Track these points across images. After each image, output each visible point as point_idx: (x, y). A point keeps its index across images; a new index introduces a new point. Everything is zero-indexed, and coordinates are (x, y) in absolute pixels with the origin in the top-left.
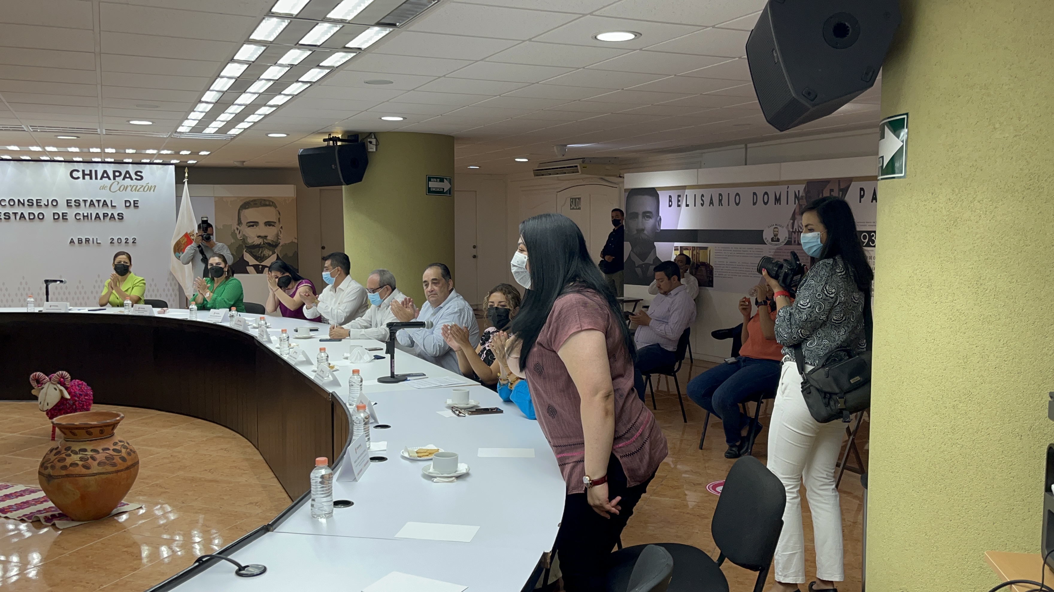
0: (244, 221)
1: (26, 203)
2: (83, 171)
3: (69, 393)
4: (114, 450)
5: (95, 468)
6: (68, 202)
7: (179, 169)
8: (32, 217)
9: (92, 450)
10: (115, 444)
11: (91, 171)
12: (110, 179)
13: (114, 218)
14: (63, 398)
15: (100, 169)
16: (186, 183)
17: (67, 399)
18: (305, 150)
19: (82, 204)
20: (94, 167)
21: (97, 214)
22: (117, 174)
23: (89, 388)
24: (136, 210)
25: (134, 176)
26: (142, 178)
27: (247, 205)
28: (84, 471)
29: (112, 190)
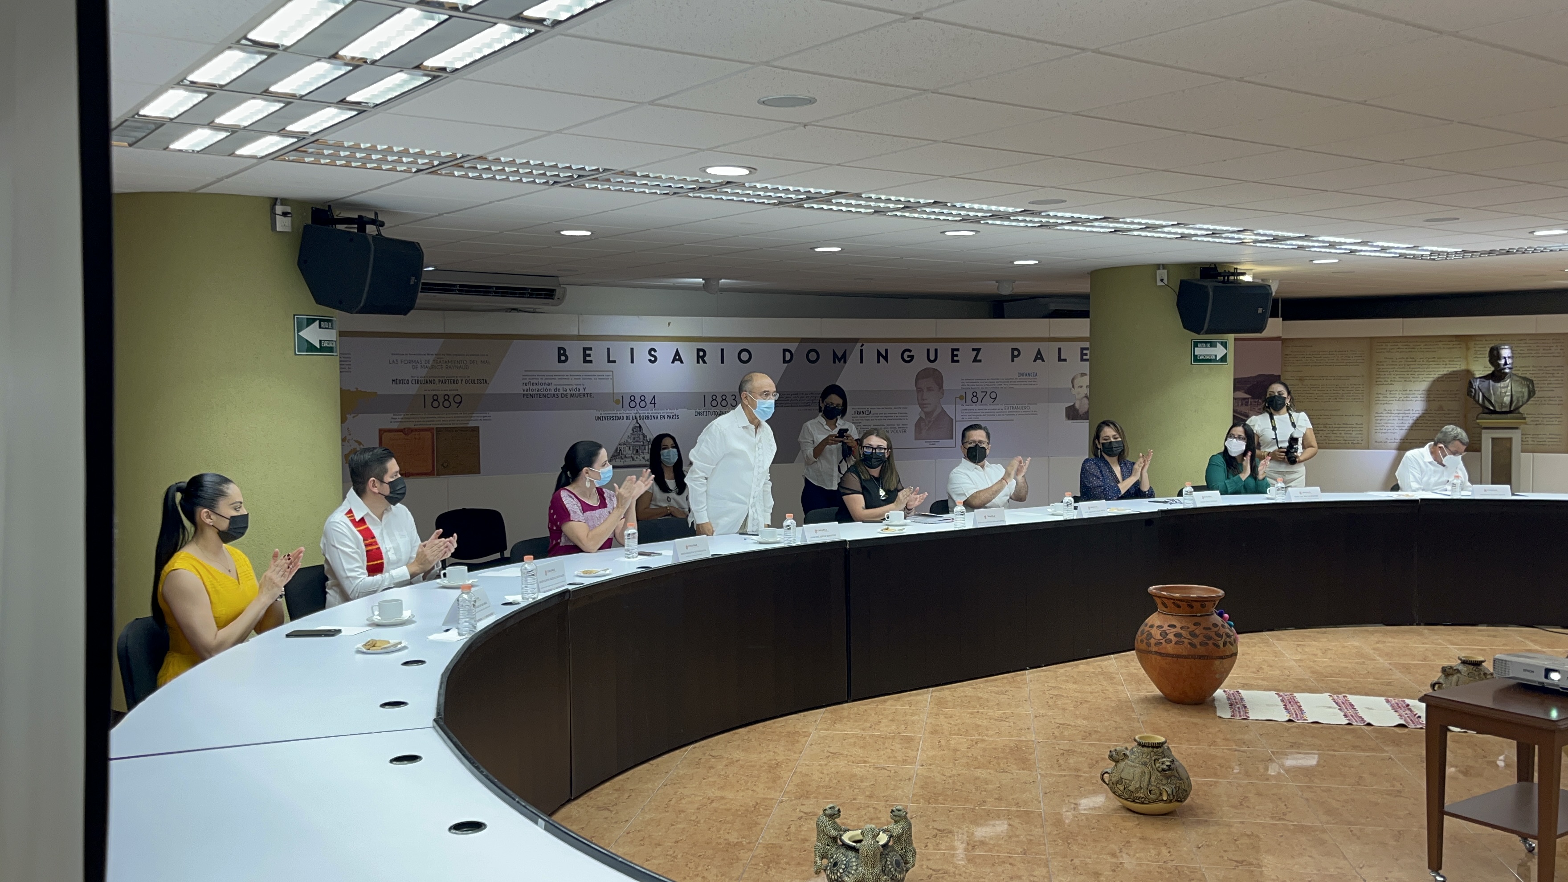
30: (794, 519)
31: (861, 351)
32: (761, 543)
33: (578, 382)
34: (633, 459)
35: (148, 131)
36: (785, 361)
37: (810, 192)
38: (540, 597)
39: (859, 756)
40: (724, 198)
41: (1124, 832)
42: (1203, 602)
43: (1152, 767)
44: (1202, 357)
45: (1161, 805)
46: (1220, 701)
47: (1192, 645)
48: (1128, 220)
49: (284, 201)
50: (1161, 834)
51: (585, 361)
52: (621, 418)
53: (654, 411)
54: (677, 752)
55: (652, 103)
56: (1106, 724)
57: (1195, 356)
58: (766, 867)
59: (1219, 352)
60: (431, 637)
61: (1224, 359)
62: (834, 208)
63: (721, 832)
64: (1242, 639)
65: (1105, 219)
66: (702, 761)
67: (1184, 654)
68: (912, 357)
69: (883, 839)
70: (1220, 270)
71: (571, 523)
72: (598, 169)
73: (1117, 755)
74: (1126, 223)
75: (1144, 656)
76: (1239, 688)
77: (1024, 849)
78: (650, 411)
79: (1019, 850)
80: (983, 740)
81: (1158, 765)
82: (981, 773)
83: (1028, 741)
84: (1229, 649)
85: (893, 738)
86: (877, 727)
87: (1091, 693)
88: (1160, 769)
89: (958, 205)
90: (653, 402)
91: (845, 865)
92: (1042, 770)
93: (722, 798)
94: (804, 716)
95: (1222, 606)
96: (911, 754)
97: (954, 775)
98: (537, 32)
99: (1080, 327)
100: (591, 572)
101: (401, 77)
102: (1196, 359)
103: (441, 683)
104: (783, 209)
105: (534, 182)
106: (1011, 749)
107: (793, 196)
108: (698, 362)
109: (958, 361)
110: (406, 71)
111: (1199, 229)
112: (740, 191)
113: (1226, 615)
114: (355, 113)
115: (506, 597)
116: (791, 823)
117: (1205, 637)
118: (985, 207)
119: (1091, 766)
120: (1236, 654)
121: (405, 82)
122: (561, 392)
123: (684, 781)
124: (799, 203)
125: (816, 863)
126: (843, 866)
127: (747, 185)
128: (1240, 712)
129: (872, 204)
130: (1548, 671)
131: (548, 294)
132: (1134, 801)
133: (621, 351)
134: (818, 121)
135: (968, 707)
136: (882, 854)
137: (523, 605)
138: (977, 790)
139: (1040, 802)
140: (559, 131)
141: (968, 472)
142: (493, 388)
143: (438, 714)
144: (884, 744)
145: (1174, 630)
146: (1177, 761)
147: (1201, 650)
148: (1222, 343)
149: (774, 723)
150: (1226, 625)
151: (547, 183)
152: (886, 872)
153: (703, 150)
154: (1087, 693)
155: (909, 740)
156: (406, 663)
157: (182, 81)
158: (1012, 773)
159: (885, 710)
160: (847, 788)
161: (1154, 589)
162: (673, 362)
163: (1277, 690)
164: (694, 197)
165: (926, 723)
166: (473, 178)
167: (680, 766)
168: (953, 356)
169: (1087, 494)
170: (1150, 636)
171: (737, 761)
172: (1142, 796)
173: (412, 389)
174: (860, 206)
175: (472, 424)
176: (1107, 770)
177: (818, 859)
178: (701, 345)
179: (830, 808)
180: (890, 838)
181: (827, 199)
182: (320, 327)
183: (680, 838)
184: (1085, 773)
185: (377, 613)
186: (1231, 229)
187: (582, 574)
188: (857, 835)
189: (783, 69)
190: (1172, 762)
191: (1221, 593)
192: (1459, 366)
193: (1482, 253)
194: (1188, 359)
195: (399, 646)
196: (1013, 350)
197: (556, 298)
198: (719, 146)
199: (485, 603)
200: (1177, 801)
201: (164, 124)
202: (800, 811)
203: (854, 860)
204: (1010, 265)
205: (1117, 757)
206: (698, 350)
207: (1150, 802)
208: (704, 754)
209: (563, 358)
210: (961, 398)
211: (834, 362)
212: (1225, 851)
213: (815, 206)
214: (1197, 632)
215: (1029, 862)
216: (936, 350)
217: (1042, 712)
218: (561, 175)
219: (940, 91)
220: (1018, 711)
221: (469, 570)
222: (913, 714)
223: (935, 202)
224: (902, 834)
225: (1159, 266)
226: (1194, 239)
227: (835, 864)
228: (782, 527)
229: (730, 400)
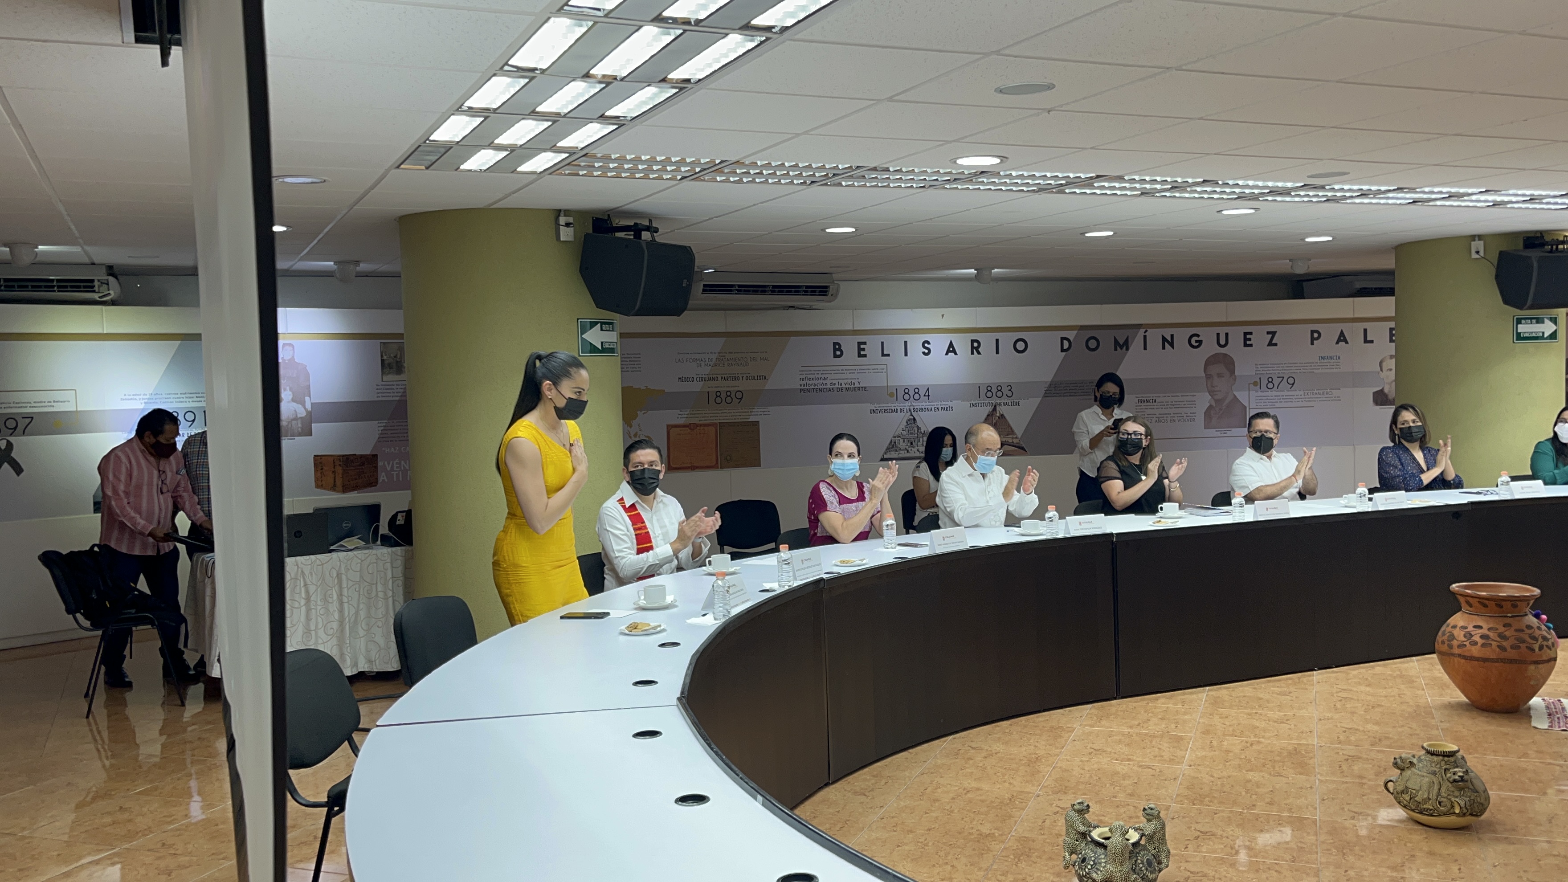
30: (1056, 511)
31: (1145, 337)
32: (1023, 535)
33: (853, 376)
34: (908, 451)
35: (440, 155)
36: (1063, 350)
37: (1068, 177)
38: (795, 585)
39: (1123, 753)
40: (982, 188)
41: (1409, 845)
42: (1514, 601)
43: (1442, 777)
44: (1527, 335)
45: (1453, 818)
46: (1536, 710)
47: (1502, 648)
48: (1427, 189)
49: (567, 212)
50: (1452, 850)
51: (860, 355)
52: (895, 411)
53: (928, 404)
54: (937, 741)
55: (890, 99)
56: (1400, 730)
57: (1519, 334)
58: (1016, 860)
59: (1548, 328)
60: (689, 621)
61: (1553, 336)
62: (1098, 192)
63: (975, 823)
64: (1561, 641)
65: (1400, 189)
66: (962, 751)
67: (1492, 657)
68: (1200, 342)
69: (1134, 836)
70: (1547, 238)
71: (827, 512)
72: (851, 167)
73: (1403, 762)
74: (1424, 192)
75: (1446, 658)
76: (1562, 697)
77: (1293, 857)
78: (924, 404)
79: (1288, 857)
80: (1259, 742)
81: (1448, 775)
82: (1253, 776)
83: (1308, 745)
84: (1547, 654)
85: (1162, 736)
86: (1145, 725)
87: (1386, 697)
88: (1451, 780)
89: (1231, 182)
90: (927, 394)
91: (1094, 861)
92: (1322, 775)
93: (978, 789)
94: (1070, 711)
95: (1538, 607)
96: (1179, 753)
97: (1224, 777)
98: (767, 39)
99: (1385, 306)
100: (847, 562)
101: (651, 90)
102: (1519, 337)
103: (690, 664)
104: (1044, 196)
105: (792, 183)
106: (1290, 753)
107: (1052, 182)
108: (972, 353)
109: (1251, 345)
110: (653, 84)
111: (1514, 195)
112: (996, 180)
113: (1544, 617)
114: (615, 127)
115: (764, 584)
116: (1046, 817)
117: (1517, 639)
118: (1260, 184)
119: (1377, 774)
120: (1555, 659)
121: (655, 95)
122: (837, 386)
123: (941, 771)
124: (1060, 189)
125: (1064, 857)
126: (1092, 863)
127: (1002, 173)
128: (1559, 723)
129: (1138, 186)
131: (823, 291)
132: (1421, 813)
133: (894, 345)
134: (1062, 106)
135: (1245, 708)
136: (1131, 852)
137: (778, 592)
138: (1247, 792)
139: (1316, 809)
140: (806, 133)
141: (1251, 463)
142: (770, 385)
143: (682, 693)
144: (1151, 742)
145: (1480, 631)
146: (1472, 772)
147: (1512, 654)
148: (1551, 319)
149: (1038, 717)
150: (1543, 627)
151: (805, 183)
152: (1137, 871)
153: (950, 142)
154: (1381, 696)
155: (1179, 739)
156: (663, 645)
157: (460, 107)
158: (1288, 778)
159: (1156, 707)
160: (1108, 785)
161: (1457, 587)
162: (947, 354)
164: (950, 189)
165: (1199, 723)
166: (734, 182)
167: (938, 756)
168: (1246, 339)
169: (1386, 484)
170: (1452, 637)
171: (996, 753)
172: (1431, 807)
173: (696, 387)
174: (1124, 188)
175: (752, 419)
176: (1391, 779)
177: (1067, 854)
178: (975, 336)
179: (1079, 803)
180: (1141, 837)
181: (1089, 182)
182: (602, 330)
183: (933, 826)
184: (1369, 780)
185: (643, 597)
186: (1552, 193)
187: (839, 564)
188: (1106, 832)
189: (1016, 57)
190: (1466, 772)
191: (1537, 591)
194: (1510, 336)
195: (659, 629)
196: (1312, 332)
197: (830, 295)
198: (966, 137)
199: (742, 590)
200: (1471, 814)
201: (452, 147)
202: (1057, 806)
203: (1103, 856)
204: (1301, 242)
205: (1402, 765)
206: (973, 341)
207: (1440, 815)
208: (964, 745)
209: (838, 353)
210: (1255, 384)
211: (1116, 349)
212: (1525, 871)
213: (1078, 191)
214: (1507, 634)
215: (1296, 870)
216: (1227, 334)
217: (1329, 715)
218: (817, 175)
219: (1184, 68)
220: (1304, 713)
221: (732, 559)
222: (1185, 713)
223: (1204, 181)
224: (1155, 833)
225: (1473, 237)
226: (1509, 206)
227: (1084, 860)
228: (1044, 520)
229: (1005, 390)
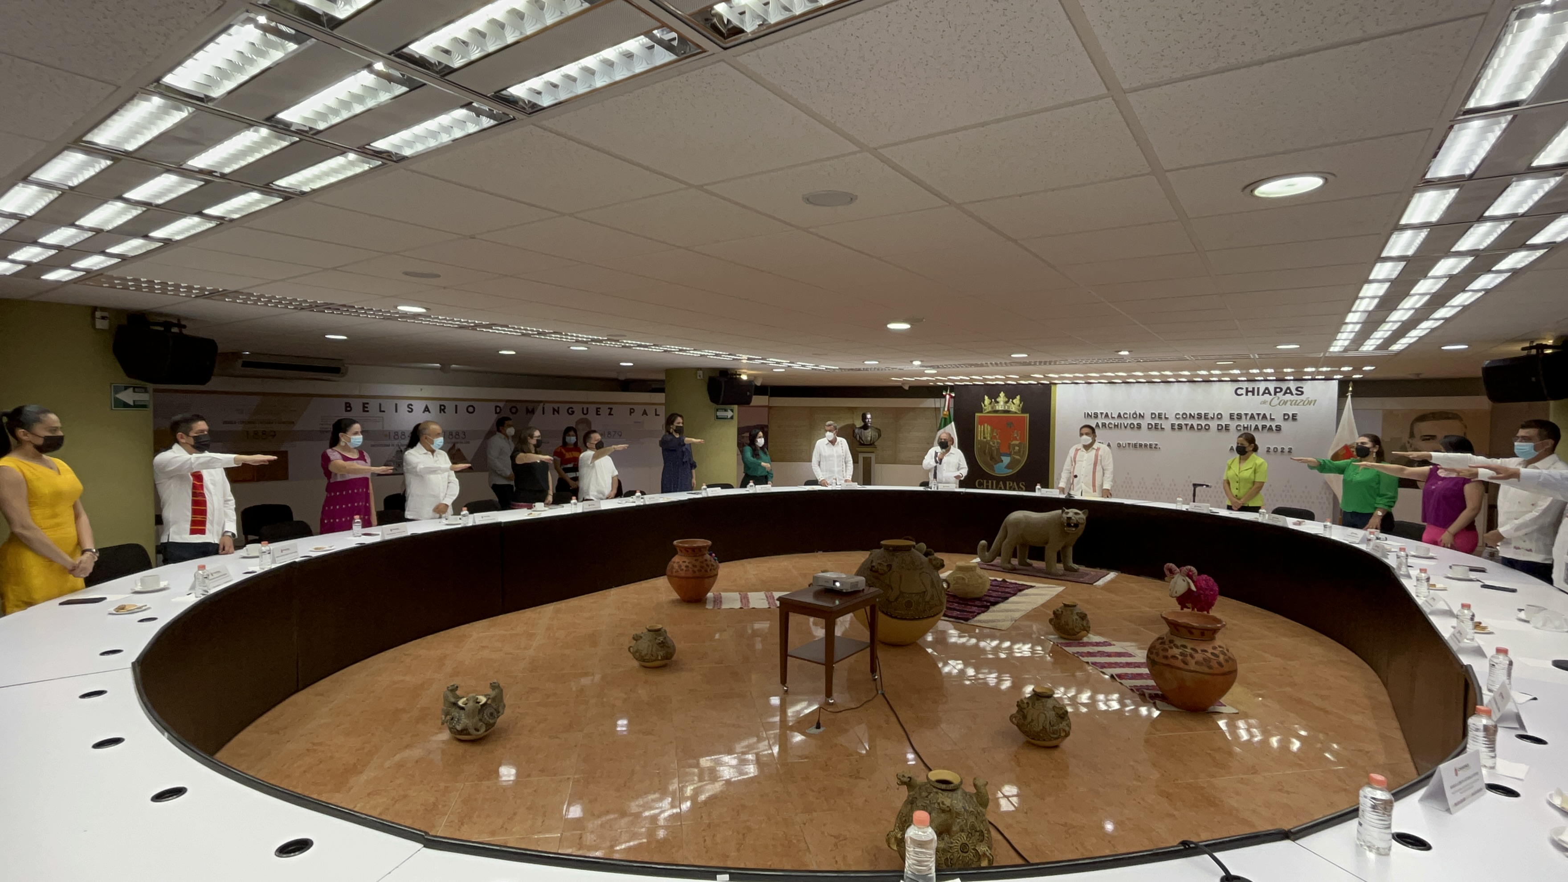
0: (1417, 434)
1: (1196, 416)
2: (1247, 388)
3: (1196, 586)
4: (1212, 654)
5: (1192, 666)
6: (1231, 415)
7: (1343, 385)
8: (1200, 428)
9: (1192, 649)
10: (1214, 648)
11: (1254, 389)
12: (1271, 395)
13: (1272, 429)
14: (1190, 589)
15: (1262, 386)
16: (1349, 397)
17: (1193, 591)
18: (1493, 361)
19: (1244, 417)
20: (1256, 385)
21: (1257, 425)
22: (1278, 390)
23: (1215, 584)
24: (1294, 423)
25: (1294, 392)
26: (1302, 393)
27: (1423, 418)
28: (1182, 665)
29: (1272, 404)
31: (543, 408)
36: (496, 413)
37: (475, 322)
39: (498, 647)
40: (423, 322)
42: (702, 548)
43: (654, 642)
44: (721, 417)
45: (659, 662)
46: (708, 599)
47: (694, 572)
48: (668, 346)
49: (103, 309)
50: (658, 678)
52: (388, 446)
54: (381, 653)
57: (717, 416)
59: (729, 414)
60: (171, 601)
61: (732, 418)
62: (496, 331)
63: (395, 703)
64: (722, 565)
65: (655, 345)
66: (397, 658)
67: (690, 576)
68: (573, 412)
69: (483, 700)
70: (729, 372)
72: (325, 303)
74: (667, 348)
75: (670, 578)
76: (719, 591)
80: (575, 632)
81: (657, 641)
82: (567, 652)
83: (600, 630)
84: (714, 572)
85: (523, 634)
86: (514, 629)
88: (658, 643)
89: (569, 334)
92: (603, 646)
93: (402, 681)
94: (472, 625)
95: (711, 549)
96: (530, 643)
97: (551, 654)
98: (221, 224)
99: (660, 397)
100: (320, 548)
101: (138, 241)
102: (717, 418)
103: (153, 635)
104: (464, 331)
105: (287, 307)
106: (589, 636)
107: (466, 324)
108: (441, 412)
109: (600, 414)
110: (139, 238)
111: (708, 353)
112: (431, 320)
113: (714, 555)
114: (120, 260)
117: (701, 567)
118: (585, 336)
120: (717, 575)
121: (145, 245)
123: (380, 672)
124: (473, 328)
125: (443, 718)
126: (457, 720)
127: (432, 317)
128: (717, 605)
129: (518, 331)
130: (835, 582)
131: (336, 371)
132: (645, 661)
133: (388, 405)
134: (451, 286)
135: (572, 613)
136: (481, 709)
137: (257, 573)
138: (562, 662)
140: (282, 280)
142: (299, 427)
144: (516, 638)
145: (685, 564)
146: (669, 637)
147: (697, 574)
148: (731, 410)
150: (713, 559)
151: (297, 308)
152: (483, 720)
153: (388, 297)
154: (640, 599)
155: (531, 635)
156: (141, 621)
158: (585, 650)
159: (523, 617)
161: (677, 542)
162: (424, 412)
163: (740, 592)
165: (545, 624)
166: (241, 303)
167: (380, 663)
168: (597, 411)
170: (673, 568)
171: (420, 656)
172: (649, 658)
173: (239, 427)
174: (511, 331)
175: (283, 449)
176: (632, 645)
177: (444, 716)
178: (442, 403)
179: (451, 686)
180: (488, 700)
181: (488, 326)
182: (134, 392)
184: (625, 646)
185: (139, 584)
186: (724, 353)
187: (314, 550)
188: (464, 701)
190: (665, 638)
191: (710, 543)
192: (849, 422)
193: (849, 370)
194: (713, 417)
195: (145, 608)
196: (631, 409)
197: (341, 373)
198: (398, 295)
199: (223, 575)
200: (667, 659)
203: (463, 715)
204: (618, 365)
205: (636, 638)
206: (441, 406)
207: (652, 661)
208: (399, 654)
209: (349, 409)
213: (484, 330)
214: (697, 564)
216: (587, 409)
217: (614, 612)
218: (304, 305)
219: (515, 276)
220: (602, 612)
222: (539, 619)
223: (554, 332)
224: (496, 696)
225: (701, 369)
226: (708, 357)
227: (452, 719)
229: (461, 435)
